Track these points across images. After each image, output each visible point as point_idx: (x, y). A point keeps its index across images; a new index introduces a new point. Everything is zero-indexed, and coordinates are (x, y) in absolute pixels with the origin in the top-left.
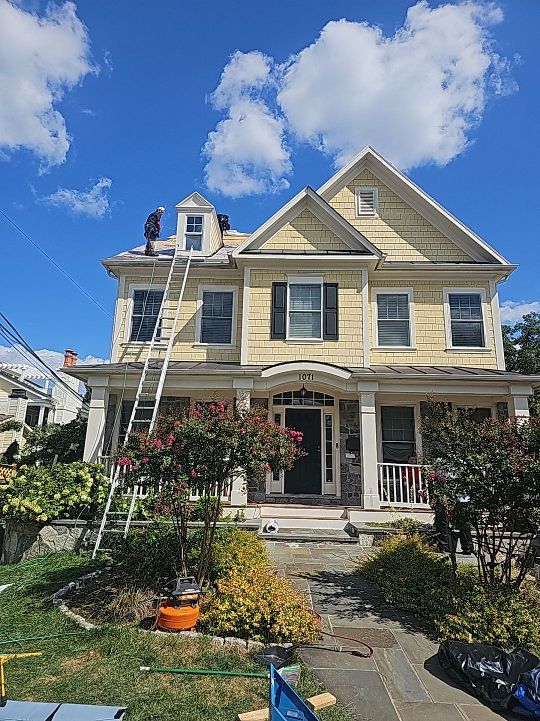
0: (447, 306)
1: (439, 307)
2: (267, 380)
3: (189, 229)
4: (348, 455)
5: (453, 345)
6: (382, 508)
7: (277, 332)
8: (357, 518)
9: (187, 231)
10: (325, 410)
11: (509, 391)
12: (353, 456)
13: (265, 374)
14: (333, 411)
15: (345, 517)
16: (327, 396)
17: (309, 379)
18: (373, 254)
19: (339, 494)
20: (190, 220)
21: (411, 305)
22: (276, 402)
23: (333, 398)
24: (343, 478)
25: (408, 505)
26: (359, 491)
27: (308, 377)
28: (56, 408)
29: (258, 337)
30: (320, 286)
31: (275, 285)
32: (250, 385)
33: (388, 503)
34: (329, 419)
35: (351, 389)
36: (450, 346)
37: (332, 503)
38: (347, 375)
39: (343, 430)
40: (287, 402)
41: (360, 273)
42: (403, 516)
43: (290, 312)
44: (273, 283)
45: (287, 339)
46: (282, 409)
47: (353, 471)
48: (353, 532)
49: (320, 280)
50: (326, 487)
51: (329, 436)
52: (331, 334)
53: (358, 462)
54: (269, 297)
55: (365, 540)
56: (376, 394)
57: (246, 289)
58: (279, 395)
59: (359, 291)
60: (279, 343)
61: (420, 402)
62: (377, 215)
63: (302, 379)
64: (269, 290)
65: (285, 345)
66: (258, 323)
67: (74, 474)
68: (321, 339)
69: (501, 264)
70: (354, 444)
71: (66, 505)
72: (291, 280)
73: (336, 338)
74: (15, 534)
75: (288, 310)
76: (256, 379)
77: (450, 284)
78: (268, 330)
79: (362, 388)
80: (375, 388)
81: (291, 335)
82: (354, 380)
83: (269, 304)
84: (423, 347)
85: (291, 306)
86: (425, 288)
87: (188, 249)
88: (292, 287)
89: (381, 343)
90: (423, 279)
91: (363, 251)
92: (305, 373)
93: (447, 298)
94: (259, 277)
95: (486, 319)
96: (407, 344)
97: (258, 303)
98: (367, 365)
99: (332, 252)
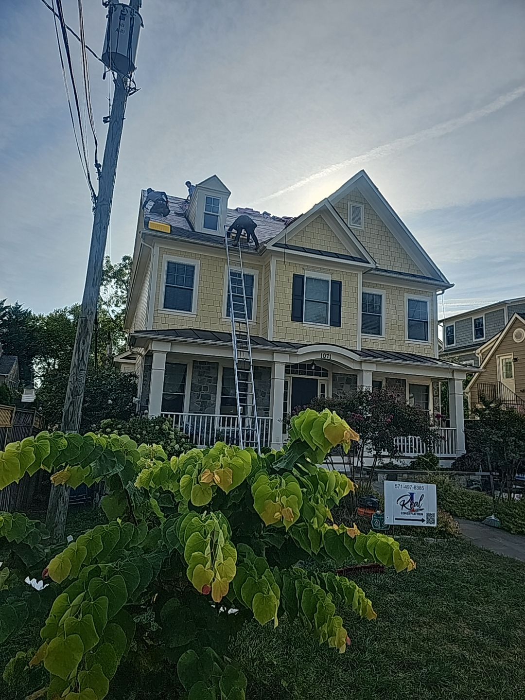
0: (406, 307)
1: (401, 307)
2: (298, 356)
3: (208, 208)
5: (409, 338)
7: (297, 316)
9: (206, 210)
10: (321, 380)
11: (453, 375)
13: (299, 352)
14: (327, 380)
16: (324, 370)
17: (328, 357)
18: (370, 263)
20: (209, 200)
21: (384, 304)
23: (328, 371)
27: (327, 356)
29: (281, 318)
30: (328, 282)
31: (296, 276)
32: (286, 359)
34: (323, 386)
36: (406, 338)
41: (357, 275)
43: (306, 300)
44: (294, 274)
45: (304, 322)
46: (290, 377)
49: (328, 277)
52: (336, 322)
54: (290, 286)
60: (296, 323)
61: (386, 378)
62: (363, 228)
63: (323, 358)
64: (291, 280)
65: (301, 327)
66: (281, 307)
68: (329, 325)
72: (307, 274)
73: (340, 326)
75: (305, 299)
76: (291, 354)
77: (409, 291)
78: (290, 315)
79: (364, 367)
80: (373, 368)
81: (305, 321)
82: (361, 362)
83: (291, 292)
84: (389, 337)
85: (307, 296)
86: (393, 292)
87: (205, 226)
88: (308, 279)
89: (362, 331)
90: (393, 285)
91: (363, 259)
92: (325, 353)
93: (407, 301)
94: (283, 267)
95: (429, 322)
96: (380, 333)
97: (282, 290)
98: (359, 348)
99: (340, 256)
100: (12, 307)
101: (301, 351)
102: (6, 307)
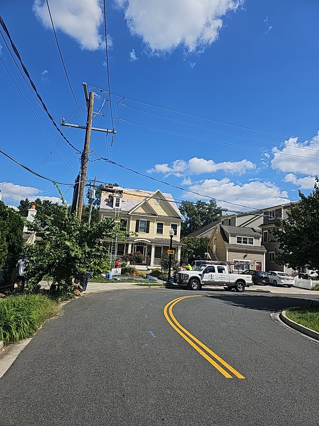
0: (171, 226)
1: (169, 226)
2: (135, 242)
4: (148, 256)
6: (154, 266)
7: (137, 231)
8: (149, 267)
9: (116, 202)
10: (145, 246)
11: (178, 246)
12: (149, 256)
14: (146, 247)
15: (147, 267)
16: (145, 244)
18: (157, 216)
19: (146, 263)
20: (117, 199)
21: (164, 226)
22: (135, 244)
23: (147, 245)
24: (147, 260)
25: (157, 265)
26: (150, 263)
30: (146, 221)
31: (137, 220)
32: (132, 242)
33: (155, 265)
34: (145, 248)
35: (150, 244)
37: (144, 265)
38: (150, 242)
39: (148, 251)
40: (137, 245)
41: (154, 219)
42: (157, 267)
45: (139, 232)
46: (136, 246)
47: (149, 259)
48: (149, 269)
49: (146, 220)
50: (143, 262)
51: (145, 252)
52: (148, 232)
53: (150, 257)
54: (136, 223)
55: (151, 271)
56: (155, 245)
57: (131, 221)
59: (154, 223)
60: (137, 233)
61: (163, 246)
62: (159, 204)
64: (136, 221)
66: (133, 228)
68: (145, 233)
69: (181, 219)
70: (150, 254)
72: (141, 219)
73: (148, 233)
75: (139, 226)
76: (133, 241)
77: (172, 222)
78: (135, 230)
79: (152, 244)
80: (155, 244)
82: (151, 243)
83: (135, 224)
84: (165, 235)
85: (140, 225)
86: (167, 222)
87: (116, 206)
88: (140, 221)
89: (157, 233)
90: (167, 220)
91: (155, 215)
92: (142, 241)
93: (171, 225)
94: (134, 218)
95: (177, 230)
96: (162, 234)
97: (133, 224)
98: (154, 239)
99: (149, 215)
101: (135, 241)
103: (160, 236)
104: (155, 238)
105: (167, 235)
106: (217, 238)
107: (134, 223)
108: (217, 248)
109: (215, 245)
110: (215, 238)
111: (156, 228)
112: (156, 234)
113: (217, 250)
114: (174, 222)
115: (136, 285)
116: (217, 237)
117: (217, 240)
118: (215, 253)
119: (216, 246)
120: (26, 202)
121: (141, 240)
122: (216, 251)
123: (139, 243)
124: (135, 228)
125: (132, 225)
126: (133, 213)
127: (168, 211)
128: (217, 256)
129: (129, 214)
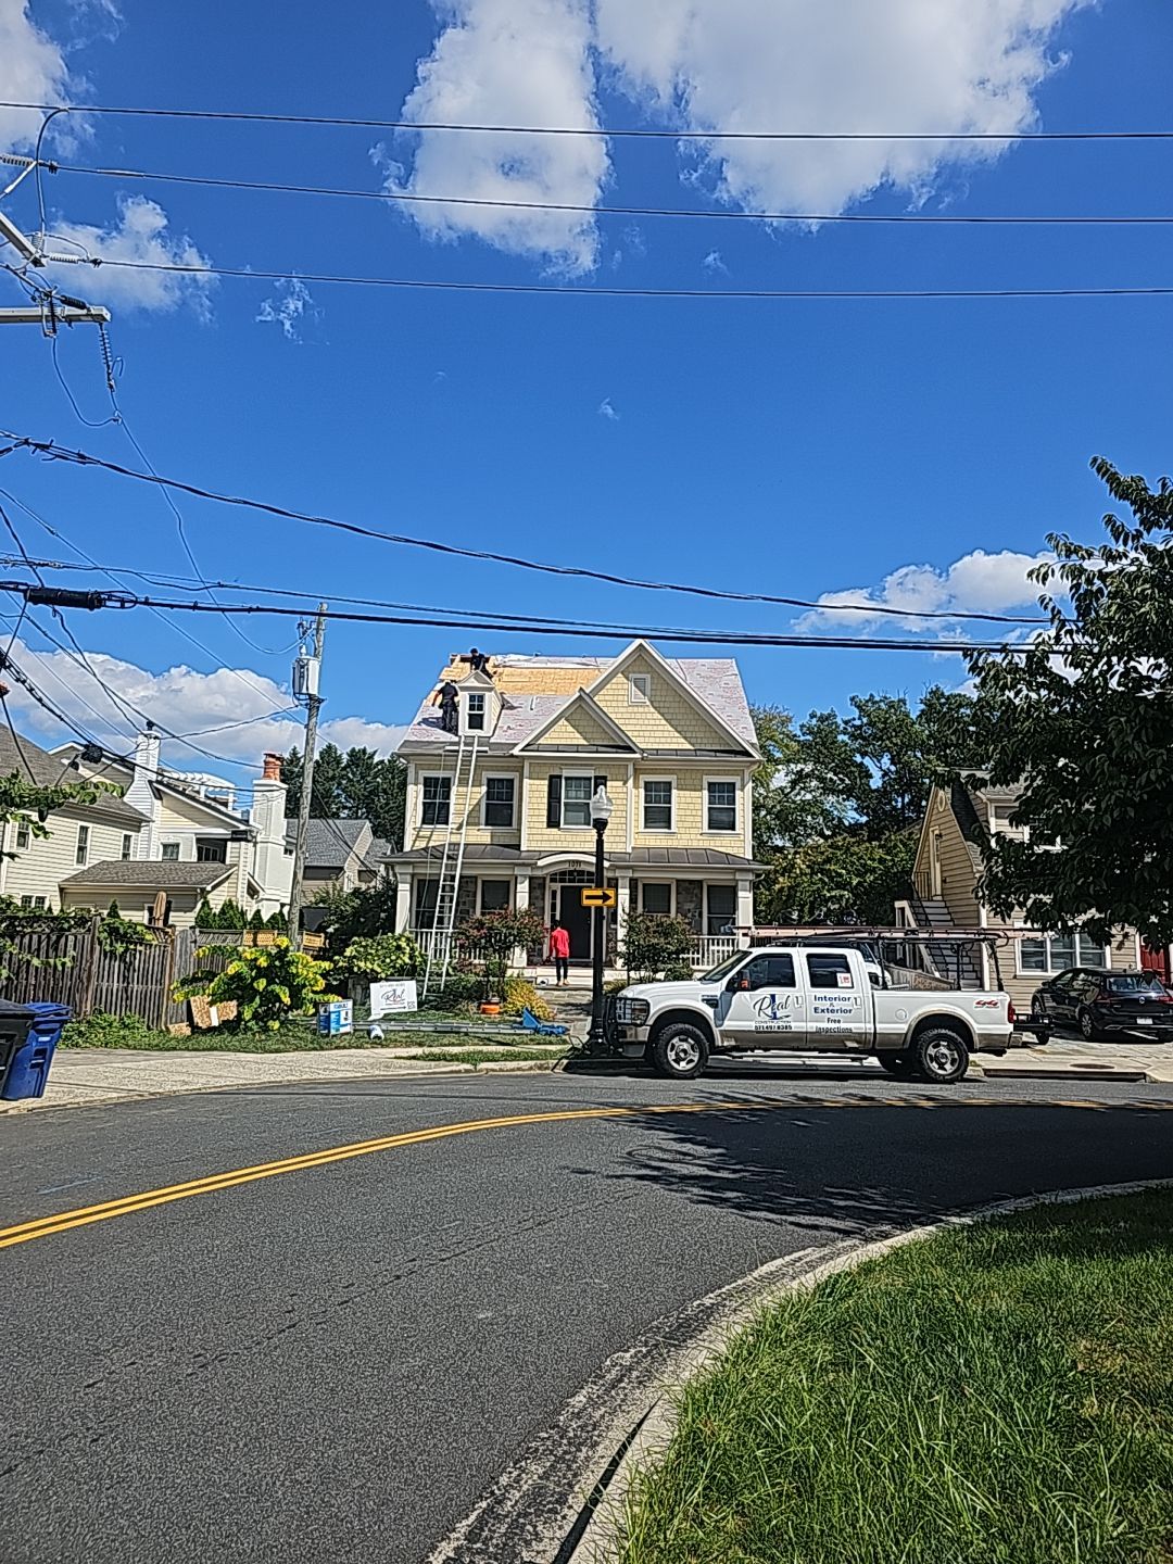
0: (706, 793)
1: (698, 794)
2: (544, 867)
3: (472, 707)
4: (612, 926)
5: (710, 828)
7: (553, 822)
9: (470, 710)
13: (540, 863)
17: (577, 865)
18: (635, 752)
20: (472, 698)
21: (674, 792)
22: (553, 880)
27: (572, 865)
28: (259, 839)
29: (536, 825)
30: (590, 779)
31: (551, 777)
32: (530, 872)
35: (611, 874)
36: (706, 829)
40: (562, 881)
41: (625, 768)
43: (564, 803)
44: (549, 775)
45: (561, 826)
46: (557, 886)
49: (591, 773)
54: (546, 789)
56: (628, 878)
57: (526, 782)
58: (556, 874)
59: (625, 783)
60: (555, 830)
62: (648, 703)
64: (546, 782)
65: (559, 833)
66: (536, 812)
67: (395, 944)
68: (591, 828)
69: (751, 756)
71: (394, 967)
72: (566, 773)
74: (359, 987)
75: (563, 801)
76: (537, 866)
77: (710, 773)
78: (545, 819)
79: (618, 874)
80: (634, 874)
81: (565, 824)
83: (546, 795)
84: (682, 831)
85: (566, 798)
86: (688, 776)
87: (470, 727)
88: (567, 779)
89: (646, 827)
90: (685, 767)
91: (629, 749)
92: (573, 861)
93: (705, 785)
94: (537, 769)
95: (738, 806)
96: (669, 828)
97: (536, 795)
98: (629, 850)
99: (600, 749)
100: (386, 761)
101: (543, 863)
102: (377, 764)
103: (657, 839)
104: (633, 848)
105: (692, 831)
106: (943, 833)
107: (540, 788)
108: (945, 874)
109: (938, 865)
110: (937, 832)
111: (642, 804)
112: (642, 828)
113: (947, 886)
114: (718, 773)
115: (414, 1058)
116: (942, 827)
117: (944, 838)
118: (940, 898)
119: (942, 866)
120: (292, 761)
121: (569, 861)
122: (942, 889)
123: (563, 873)
124: (545, 813)
125: (533, 800)
126: (529, 748)
127: (691, 728)
128: (949, 913)
129: (516, 752)
